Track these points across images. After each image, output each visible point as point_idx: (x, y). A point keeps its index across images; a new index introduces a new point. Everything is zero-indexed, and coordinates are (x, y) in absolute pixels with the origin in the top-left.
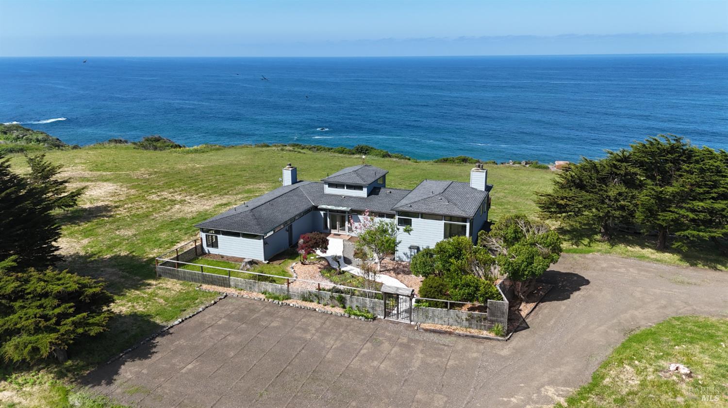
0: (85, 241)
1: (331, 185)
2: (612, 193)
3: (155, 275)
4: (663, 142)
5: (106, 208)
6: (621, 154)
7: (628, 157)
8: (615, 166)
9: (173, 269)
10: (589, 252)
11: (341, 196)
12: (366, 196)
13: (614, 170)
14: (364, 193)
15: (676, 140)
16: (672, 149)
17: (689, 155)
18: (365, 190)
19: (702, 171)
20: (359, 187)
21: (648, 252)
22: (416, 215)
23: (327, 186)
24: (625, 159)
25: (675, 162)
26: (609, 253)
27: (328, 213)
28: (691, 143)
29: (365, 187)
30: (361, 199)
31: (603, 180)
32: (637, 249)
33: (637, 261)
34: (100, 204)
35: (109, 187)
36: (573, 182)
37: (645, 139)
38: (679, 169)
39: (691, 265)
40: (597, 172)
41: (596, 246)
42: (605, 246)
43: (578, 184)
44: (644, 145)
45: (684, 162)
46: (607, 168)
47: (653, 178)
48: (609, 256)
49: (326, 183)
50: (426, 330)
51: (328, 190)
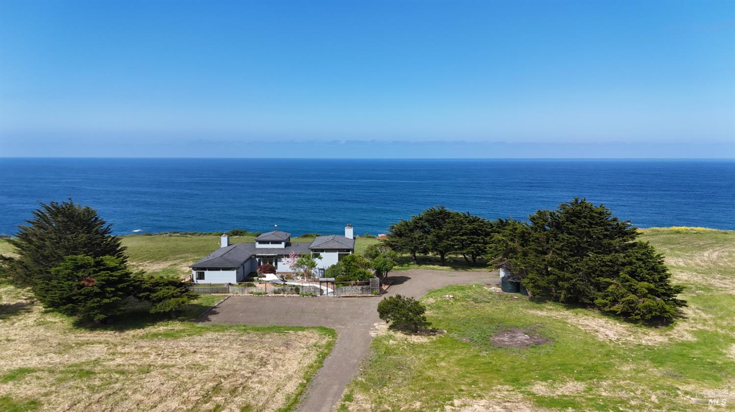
1: (261, 242)
2: (417, 236)
4: (437, 209)
6: (418, 216)
7: (422, 218)
8: (416, 222)
10: (409, 269)
11: (268, 249)
12: (284, 247)
13: (416, 224)
14: (282, 246)
15: (442, 208)
16: (441, 212)
17: (448, 215)
18: (283, 244)
19: (455, 222)
20: (279, 242)
21: (436, 267)
22: (322, 250)
23: (258, 243)
24: (421, 219)
25: (443, 219)
26: (418, 268)
27: (262, 259)
28: (448, 209)
29: (283, 241)
30: (282, 249)
31: (411, 231)
32: (432, 266)
33: (432, 271)
36: (397, 233)
37: (428, 208)
38: (445, 223)
39: (456, 270)
40: (408, 226)
41: (411, 266)
42: (417, 266)
43: (400, 234)
44: (428, 211)
45: (447, 218)
46: (413, 224)
47: (434, 228)
48: (418, 270)
49: (257, 241)
50: (343, 297)
51: (258, 246)
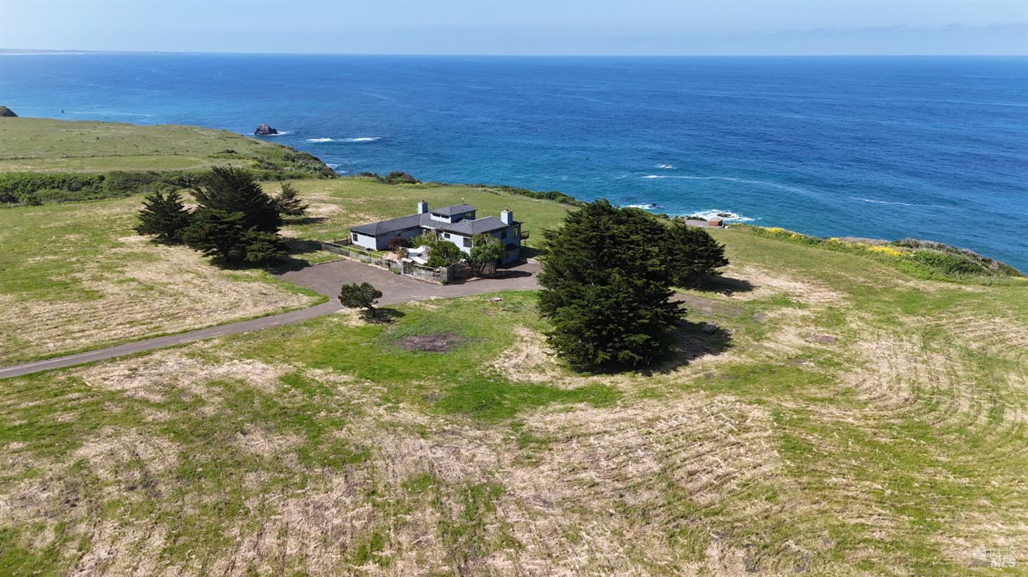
0: (300, 233)
1: (434, 214)
3: (321, 249)
5: (322, 219)
9: (328, 247)
11: (437, 221)
12: (450, 222)
18: (450, 219)
23: (432, 215)
29: (450, 216)
34: (321, 216)
35: (333, 207)
50: (416, 279)
